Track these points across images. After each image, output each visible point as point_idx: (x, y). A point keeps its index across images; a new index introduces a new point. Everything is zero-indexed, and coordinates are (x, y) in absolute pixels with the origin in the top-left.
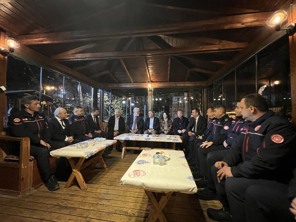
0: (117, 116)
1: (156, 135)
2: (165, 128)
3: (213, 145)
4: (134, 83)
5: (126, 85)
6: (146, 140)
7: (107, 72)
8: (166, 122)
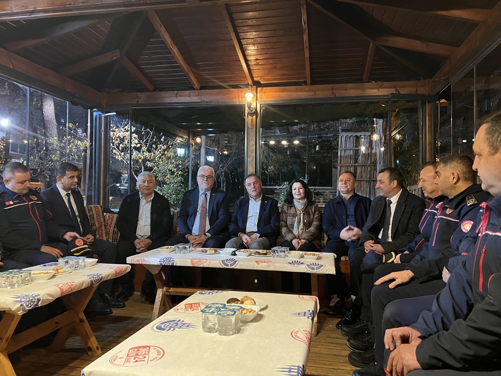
0: (145, 192)
1: (260, 251)
2: (295, 232)
3: (412, 279)
4: (202, 88)
5: (176, 95)
6: (224, 266)
7: (115, 55)
8: (298, 212)
